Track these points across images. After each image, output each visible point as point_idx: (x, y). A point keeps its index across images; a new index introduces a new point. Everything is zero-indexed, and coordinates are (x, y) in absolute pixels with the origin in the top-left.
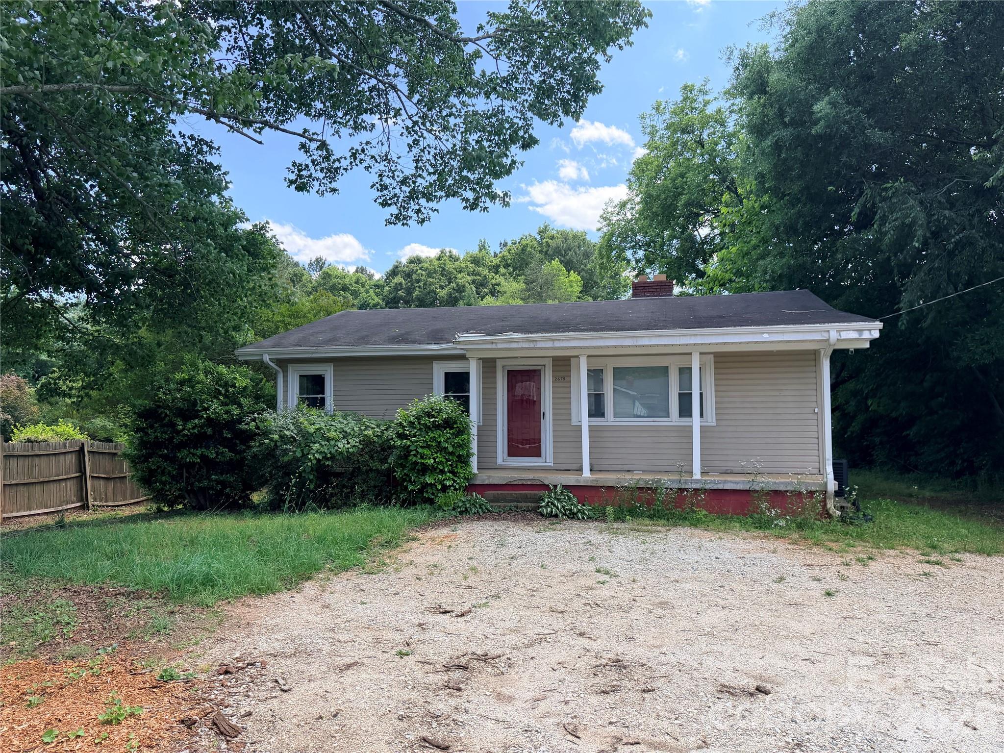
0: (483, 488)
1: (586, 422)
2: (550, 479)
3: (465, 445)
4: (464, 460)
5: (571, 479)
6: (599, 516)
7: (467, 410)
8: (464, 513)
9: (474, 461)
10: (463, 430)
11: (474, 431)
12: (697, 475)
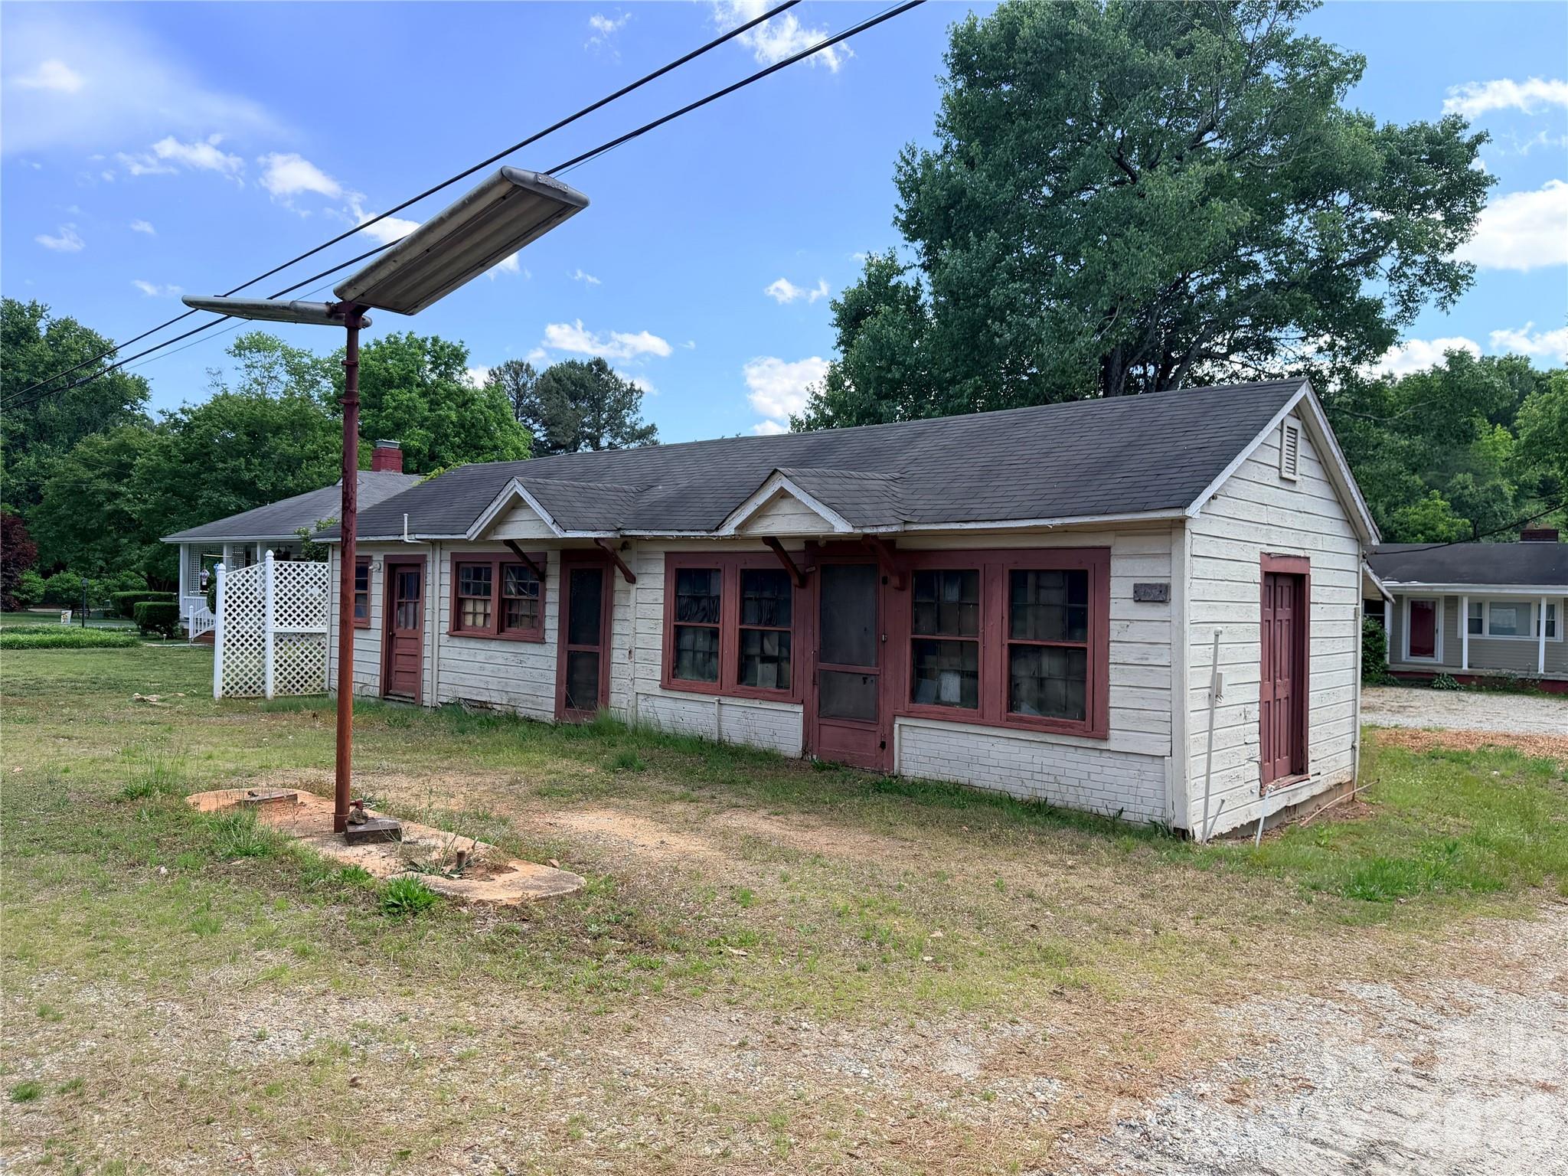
0: (1393, 673)
1: (1465, 636)
2: (1439, 670)
3: (1382, 647)
4: (1382, 656)
5: (1454, 671)
6: (1469, 689)
7: (1383, 627)
8: (1384, 684)
9: (1387, 657)
10: (1381, 639)
11: (1388, 639)
12: (1541, 671)
